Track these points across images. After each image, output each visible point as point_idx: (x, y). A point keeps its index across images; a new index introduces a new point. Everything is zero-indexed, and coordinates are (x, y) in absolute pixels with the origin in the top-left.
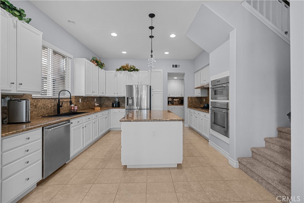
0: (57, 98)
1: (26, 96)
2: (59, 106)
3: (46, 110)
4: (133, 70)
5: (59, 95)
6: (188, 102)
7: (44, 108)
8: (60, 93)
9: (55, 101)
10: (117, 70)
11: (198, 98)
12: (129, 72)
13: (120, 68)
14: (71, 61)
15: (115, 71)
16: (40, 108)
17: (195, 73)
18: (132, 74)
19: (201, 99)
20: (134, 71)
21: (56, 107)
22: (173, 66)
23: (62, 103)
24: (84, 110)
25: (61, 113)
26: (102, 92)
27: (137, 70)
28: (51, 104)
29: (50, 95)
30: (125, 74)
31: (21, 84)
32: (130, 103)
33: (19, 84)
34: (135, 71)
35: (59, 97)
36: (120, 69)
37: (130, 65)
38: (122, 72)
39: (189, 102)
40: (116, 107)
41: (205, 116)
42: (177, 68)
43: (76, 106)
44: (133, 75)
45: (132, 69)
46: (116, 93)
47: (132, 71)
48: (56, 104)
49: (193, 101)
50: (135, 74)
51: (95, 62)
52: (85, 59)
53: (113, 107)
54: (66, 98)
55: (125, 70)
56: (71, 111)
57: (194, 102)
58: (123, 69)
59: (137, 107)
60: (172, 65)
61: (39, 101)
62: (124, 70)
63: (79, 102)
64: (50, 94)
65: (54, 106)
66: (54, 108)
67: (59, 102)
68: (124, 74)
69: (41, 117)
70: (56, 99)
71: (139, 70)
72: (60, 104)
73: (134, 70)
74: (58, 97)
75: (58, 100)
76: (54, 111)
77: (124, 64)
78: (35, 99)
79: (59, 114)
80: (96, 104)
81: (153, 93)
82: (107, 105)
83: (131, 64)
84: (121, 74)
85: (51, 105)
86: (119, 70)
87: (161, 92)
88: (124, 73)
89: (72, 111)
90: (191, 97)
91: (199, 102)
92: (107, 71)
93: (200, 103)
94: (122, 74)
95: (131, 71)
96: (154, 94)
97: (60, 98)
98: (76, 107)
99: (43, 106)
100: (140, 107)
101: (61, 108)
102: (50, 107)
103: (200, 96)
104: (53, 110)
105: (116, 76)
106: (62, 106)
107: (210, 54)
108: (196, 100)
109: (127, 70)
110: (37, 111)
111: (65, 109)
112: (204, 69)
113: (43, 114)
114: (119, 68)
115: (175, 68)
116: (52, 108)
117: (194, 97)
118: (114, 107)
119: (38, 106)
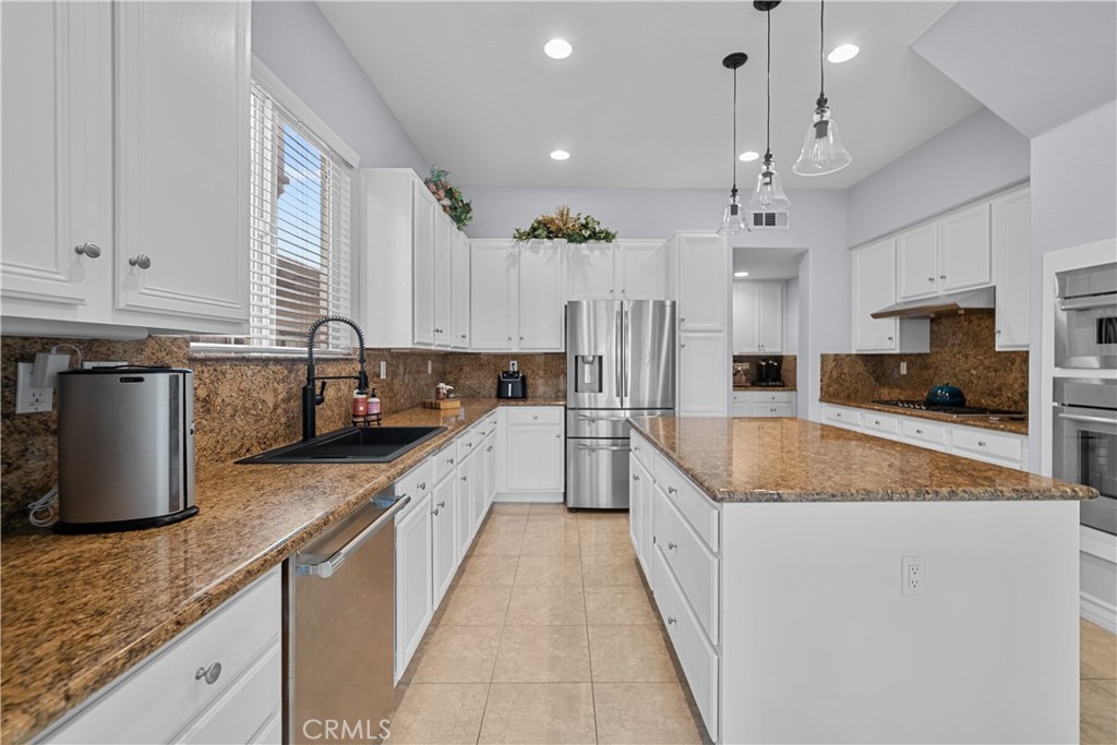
0: (301, 360)
1: (161, 344)
2: (310, 399)
3: (256, 421)
4: (590, 237)
5: (311, 345)
6: (822, 375)
7: (246, 412)
8: (314, 330)
9: (290, 371)
10: (522, 236)
11: (868, 359)
12: (572, 245)
13: (534, 229)
14: (349, 179)
15: (509, 242)
16: (229, 411)
17: (851, 248)
18: (586, 252)
19: (882, 362)
20: (592, 241)
21: (296, 405)
22: (758, 219)
23: (324, 384)
24: (395, 412)
25: (318, 433)
26: (460, 334)
27: (608, 237)
28: (275, 390)
29: (265, 345)
30: (556, 252)
31: (145, 264)
32: (586, 381)
33: (132, 263)
34: (599, 239)
35: (311, 353)
36: (533, 233)
37: (573, 215)
38: (542, 246)
39: (827, 375)
40: (513, 398)
41: (981, 448)
42: (776, 227)
43: (374, 396)
44: (587, 257)
45: (586, 233)
46: (515, 339)
47: (585, 239)
48: (297, 391)
49: (846, 370)
50: (597, 252)
51: (442, 193)
52: (411, 170)
53: (501, 396)
54: (334, 360)
55: (557, 237)
56: (355, 423)
57: (848, 378)
58: (546, 229)
59: (618, 399)
60: (752, 217)
61: (224, 373)
62: (548, 237)
63: (379, 376)
64: (263, 337)
65: (287, 400)
66: (286, 412)
67: (311, 379)
68: (550, 253)
69: (230, 462)
70: (294, 361)
71: (614, 236)
72: (313, 390)
73: (595, 236)
74: (306, 356)
75: (303, 369)
76: (288, 425)
77: (548, 209)
78: (203, 361)
79: (311, 441)
80: (442, 385)
81: (683, 334)
82: (470, 388)
83: (580, 208)
84: (537, 252)
85: (275, 394)
86: (529, 234)
87: (721, 331)
88: (550, 248)
89: (361, 419)
90: (837, 355)
91: (872, 379)
92: (476, 242)
93: (877, 380)
94: (541, 251)
95: (581, 242)
96: (687, 338)
97: (316, 356)
98: (377, 400)
99: (239, 403)
100: (631, 400)
101: (317, 407)
102: (271, 405)
103: (898, 352)
104: (283, 420)
105: (515, 260)
106: (322, 401)
107: (1032, 141)
108: (861, 367)
109: (563, 237)
110: (212, 431)
111: (330, 414)
112: (934, 225)
113: (241, 447)
114: (526, 228)
115: (764, 226)
116: (279, 411)
117: (848, 355)
118: (508, 398)
119: (219, 400)
